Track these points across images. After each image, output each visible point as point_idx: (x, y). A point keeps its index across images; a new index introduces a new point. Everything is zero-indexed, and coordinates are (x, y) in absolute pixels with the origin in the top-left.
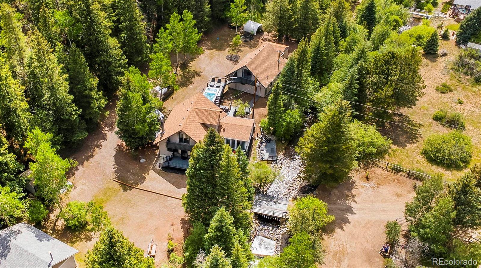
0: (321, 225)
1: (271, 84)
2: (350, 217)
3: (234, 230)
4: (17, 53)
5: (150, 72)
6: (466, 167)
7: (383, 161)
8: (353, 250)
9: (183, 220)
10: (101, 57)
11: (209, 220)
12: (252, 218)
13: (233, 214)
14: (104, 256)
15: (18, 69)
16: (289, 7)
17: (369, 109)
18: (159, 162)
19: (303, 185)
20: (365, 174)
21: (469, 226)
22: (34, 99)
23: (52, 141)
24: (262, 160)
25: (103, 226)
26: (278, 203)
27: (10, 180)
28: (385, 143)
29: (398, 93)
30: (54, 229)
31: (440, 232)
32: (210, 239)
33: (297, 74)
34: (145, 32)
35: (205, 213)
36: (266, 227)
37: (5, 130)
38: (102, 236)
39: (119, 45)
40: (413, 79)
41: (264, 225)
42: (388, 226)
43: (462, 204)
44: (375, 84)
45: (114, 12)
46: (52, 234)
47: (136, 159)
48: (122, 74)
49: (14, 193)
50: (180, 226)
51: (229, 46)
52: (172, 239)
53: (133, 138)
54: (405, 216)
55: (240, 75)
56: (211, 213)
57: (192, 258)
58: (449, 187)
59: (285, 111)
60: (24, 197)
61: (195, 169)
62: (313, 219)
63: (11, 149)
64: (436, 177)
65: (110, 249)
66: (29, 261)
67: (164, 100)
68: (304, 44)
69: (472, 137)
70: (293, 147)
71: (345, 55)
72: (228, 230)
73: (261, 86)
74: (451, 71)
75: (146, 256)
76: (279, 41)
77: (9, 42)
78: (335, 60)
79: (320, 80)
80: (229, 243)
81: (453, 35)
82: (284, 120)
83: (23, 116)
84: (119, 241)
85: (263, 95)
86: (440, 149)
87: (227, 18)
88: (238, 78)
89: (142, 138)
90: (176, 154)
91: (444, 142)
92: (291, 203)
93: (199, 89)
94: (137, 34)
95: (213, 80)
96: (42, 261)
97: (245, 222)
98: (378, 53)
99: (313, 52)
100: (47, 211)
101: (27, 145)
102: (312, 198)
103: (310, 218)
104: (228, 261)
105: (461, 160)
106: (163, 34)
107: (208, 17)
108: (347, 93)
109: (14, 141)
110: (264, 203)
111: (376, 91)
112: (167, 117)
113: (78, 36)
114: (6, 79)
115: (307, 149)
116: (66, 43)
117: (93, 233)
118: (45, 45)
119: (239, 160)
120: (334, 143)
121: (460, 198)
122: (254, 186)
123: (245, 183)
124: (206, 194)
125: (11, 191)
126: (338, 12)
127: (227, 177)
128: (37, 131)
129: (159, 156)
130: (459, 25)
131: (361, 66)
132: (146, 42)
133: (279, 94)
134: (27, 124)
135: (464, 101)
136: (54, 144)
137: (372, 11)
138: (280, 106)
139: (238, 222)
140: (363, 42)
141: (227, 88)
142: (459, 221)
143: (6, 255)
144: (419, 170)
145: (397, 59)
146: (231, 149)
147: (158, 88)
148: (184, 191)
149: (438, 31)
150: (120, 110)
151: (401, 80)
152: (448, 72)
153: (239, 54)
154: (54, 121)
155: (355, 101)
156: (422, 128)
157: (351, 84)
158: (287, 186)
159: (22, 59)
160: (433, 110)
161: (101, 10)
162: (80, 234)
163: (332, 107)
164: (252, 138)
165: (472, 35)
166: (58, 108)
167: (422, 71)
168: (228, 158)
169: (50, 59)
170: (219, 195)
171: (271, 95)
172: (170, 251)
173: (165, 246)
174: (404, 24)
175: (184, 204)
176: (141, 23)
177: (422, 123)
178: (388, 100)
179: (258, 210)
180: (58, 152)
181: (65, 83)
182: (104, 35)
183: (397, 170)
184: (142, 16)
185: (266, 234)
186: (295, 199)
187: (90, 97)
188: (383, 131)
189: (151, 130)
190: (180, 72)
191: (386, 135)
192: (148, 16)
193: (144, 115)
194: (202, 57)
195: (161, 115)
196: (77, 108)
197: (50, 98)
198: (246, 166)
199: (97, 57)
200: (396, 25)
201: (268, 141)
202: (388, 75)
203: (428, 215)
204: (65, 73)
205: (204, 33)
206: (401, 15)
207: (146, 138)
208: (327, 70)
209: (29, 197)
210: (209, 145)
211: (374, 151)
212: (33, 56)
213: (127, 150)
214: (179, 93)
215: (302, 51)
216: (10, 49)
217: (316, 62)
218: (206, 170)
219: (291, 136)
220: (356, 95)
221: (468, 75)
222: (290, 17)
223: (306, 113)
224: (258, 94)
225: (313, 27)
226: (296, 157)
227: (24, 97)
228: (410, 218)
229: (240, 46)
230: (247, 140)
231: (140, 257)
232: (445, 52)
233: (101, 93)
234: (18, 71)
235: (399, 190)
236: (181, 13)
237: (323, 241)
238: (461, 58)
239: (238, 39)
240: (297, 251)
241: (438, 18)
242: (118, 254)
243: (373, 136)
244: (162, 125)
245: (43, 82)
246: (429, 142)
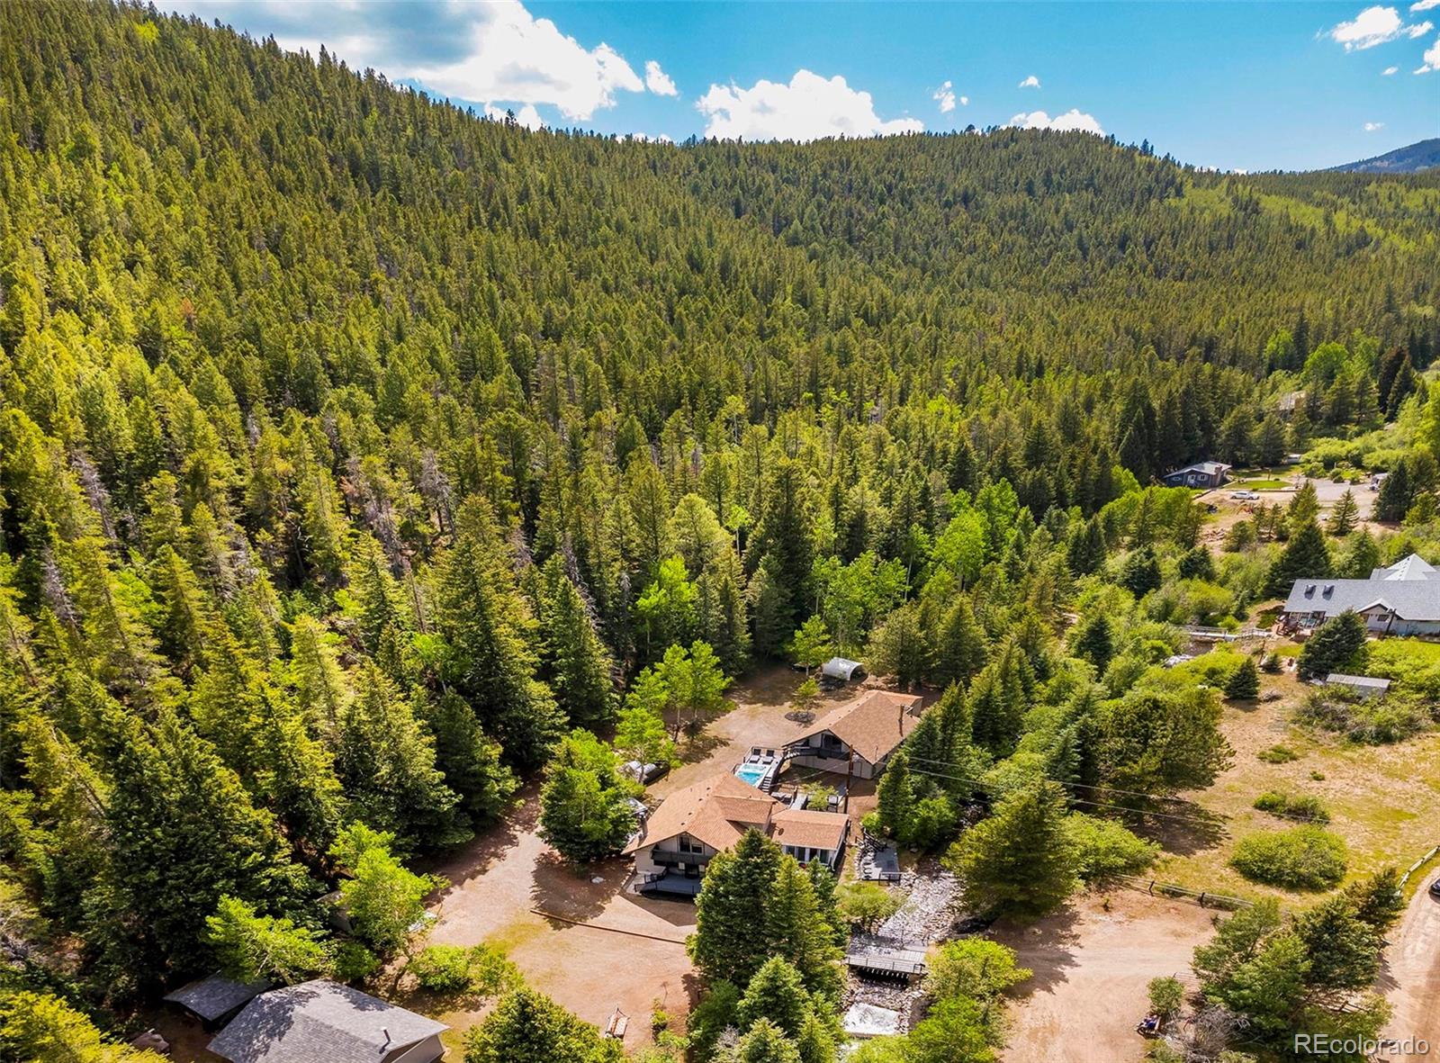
0: (1002, 984)
1: (886, 758)
2: (1067, 971)
3: (805, 993)
4: (321, 698)
5: (617, 740)
6: (1333, 887)
7: (1141, 880)
8: (1076, 1026)
9: (688, 979)
10: (510, 711)
11: (748, 977)
12: (843, 974)
13: (800, 967)
14: (509, 1037)
15: (323, 725)
16: (922, 634)
17: (1107, 794)
18: (634, 883)
19: (960, 920)
20: (1102, 901)
21: (1342, 985)
22: (354, 775)
23: (391, 844)
24: (868, 879)
25: (505, 987)
26: (902, 948)
27: (293, 907)
28: (1145, 849)
29: (1172, 766)
30: (393, 991)
31: (1275, 995)
32: (749, 1007)
33: (943, 740)
34: (608, 675)
35: (738, 966)
36: (877, 989)
37: (286, 824)
38: (504, 1003)
39: (551, 694)
40: (1206, 742)
41: (872, 985)
42: (1154, 986)
43: (1325, 949)
44: (1119, 752)
45: (543, 641)
46: (390, 999)
47: (584, 877)
48: (558, 740)
49: (303, 931)
50: (682, 987)
51: (792, 698)
52: (663, 1008)
53: (577, 844)
54: (1195, 970)
55: (817, 743)
56: (751, 965)
57: (707, 1039)
58: (1295, 920)
59: (916, 801)
60: (328, 938)
61: (716, 893)
62: (984, 974)
63: (297, 857)
64: (1265, 903)
65: (523, 1025)
66: (335, 1043)
67: (648, 783)
68: (956, 691)
69: (1346, 835)
70: (938, 858)
71: (1045, 708)
72: (791, 994)
73: (862, 761)
74: (1292, 726)
75: (602, 1036)
76: (902, 688)
77: (307, 680)
78: (1026, 717)
79: (993, 749)
80: (793, 1015)
81: (1290, 664)
82: (916, 815)
83: (329, 803)
84: (543, 1011)
85: (867, 774)
86: (1273, 857)
87: (785, 654)
88: (813, 748)
89: (597, 844)
90: (672, 870)
91: (1282, 845)
92: (932, 949)
93: (727, 767)
94: (591, 677)
95: (757, 752)
96: (366, 1044)
97: (828, 980)
98: (1120, 702)
99: (975, 705)
100: (379, 961)
101: (333, 850)
102: (980, 942)
103: (977, 974)
104: (790, 1044)
105: (1323, 874)
106: (648, 678)
107: (746, 652)
108: (1055, 768)
109: (306, 843)
110: (872, 949)
111: (1120, 763)
112: (653, 810)
113: (462, 676)
114: (293, 739)
115: (968, 862)
116: (435, 687)
117: (483, 997)
118: (387, 686)
119: (814, 880)
120: (1029, 850)
121: (1320, 938)
122: (849, 922)
123: (829, 918)
124: (740, 936)
125: (296, 927)
126: (1027, 640)
127: (789, 908)
128: (360, 828)
129: (635, 873)
130: (1302, 647)
131: (1085, 724)
132: (611, 690)
133: (904, 773)
134: (336, 815)
135: (1327, 774)
136: (395, 850)
137: (1102, 635)
138: (907, 793)
139: (812, 981)
140: (1088, 686)
141: (786, 765)
142: (1318, 977)
143: (282, 1034)
144: (1226, 893)
145: (1165, 710)
146: (796, 862)
147: (634, 764)
148: (693, 930)
149: (1255, 660)
150: (548, 798)
151: (1176, 744)
152: (1285, 728)
153: (813, 710)
154: (397, 812)
155: (1075, 781)
156: (1230, 823)
157: (1064, 753)
158: (923, 922)
159: (332, 708)
160: (1252, 790)
161: (515, 637)
162: (452, 998)
163: (1023, 792)
164: (843, 845)
165: (1337, 659)
166: (407, 791)
167: (1224, 728)
168: (789, 875)
169: (397, 711)
170: (771, 936)
171: (886, 776)
172: (658, 1028)
173: (649, 1019)
174: (1177, 653)
175: (691, 951)
176: (600, 660)
177: (1229, 814)
178: (1149, 778)
179: (857, 960)
180: (405, 864)
181: (427, 750)
182: (520, 677)
183: (1174, 894)
184: (604, 650)
185: (876, 999)
186: (941, 942)
187: (483, 775)
188: (1140, 830)
189: (616, 831)
190: (682, 737)
191: (1147, 835)
192: (617, 648)
193: (603, 807)
194: (733, 714)
195: (641, 807)
196: (452, 792)
197: (391, 775)
198: (830, 889)
199: (501, 711)
200: (1159, 656)
201: (879, 850)
202: (1147, 737)
203: (1246, 967)
204: (427, 734)
205: (737, 677)
206: (1168, 640)
207: (607, 844)
208: (1008, 733)
209: (337, 937)
210: (746, 856)
211: (1121, 862)
212: (359, 705)
213: (562, 862)
214: (681, 772)
215: (952, 704)
216: (308, 690)
217: (984, 721)
218: (739, 895)
219: (932, 841)
220: (1075, 772)
221: (1333, 731)
222: (924, 650)
223: (965, 803)
224: (856, 773)
225: (974, 666)
226: (943, 874)
227: (331, 772)
228: (1206, 972)
229: (815, 698)
230: (833, 848)
231: (589, 1037)
232: (1275, 693)
233: (508, 769)
234: (322, 727)
235: (1179, 927)
236: (687, 645)
237: (1007, 1011)
238: (1314, 701)
239: (812, 686)
240: (946, 1027)
241: (1251, 638)
242: (540, 1032)
243: (1117, 837)
244: (643, 822)
245: (377, 748)
246: (1247, 845)
